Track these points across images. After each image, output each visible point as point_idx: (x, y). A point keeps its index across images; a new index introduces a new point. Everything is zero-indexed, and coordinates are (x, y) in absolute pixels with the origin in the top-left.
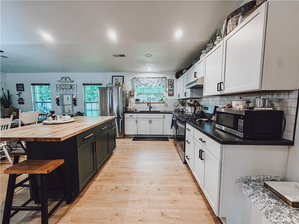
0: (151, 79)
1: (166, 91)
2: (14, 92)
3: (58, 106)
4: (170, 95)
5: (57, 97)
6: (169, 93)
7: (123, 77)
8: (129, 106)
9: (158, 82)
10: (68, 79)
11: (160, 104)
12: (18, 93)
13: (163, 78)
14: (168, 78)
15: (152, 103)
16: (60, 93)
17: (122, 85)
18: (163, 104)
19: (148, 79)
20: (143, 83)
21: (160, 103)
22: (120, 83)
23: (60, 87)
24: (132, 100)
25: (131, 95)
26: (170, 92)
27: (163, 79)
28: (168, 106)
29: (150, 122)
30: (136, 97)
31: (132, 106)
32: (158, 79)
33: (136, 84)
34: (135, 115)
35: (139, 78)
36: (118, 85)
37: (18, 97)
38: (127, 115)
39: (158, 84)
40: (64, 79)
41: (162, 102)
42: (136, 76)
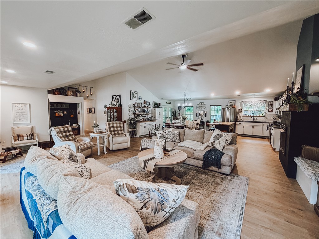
0: (255, 102)
1: (266, 109)
2: (177, 110)
3: (197, 117)
4: (269, 111)
5: (197, 112)
6: (269, 110)
7: (235, 101)
8: (238, 118)
9: (260, 103)
10: (203, 103)
12: (179, 110)
13: (264, 101)
14: (268, 100)
15: (255, 116)
16: (198, 110)
17: (235, 106)
18: (263, 117)
19: (253, 102)
20: (249, 105)
21: (261, 116)
22: (233, 105)
23: (199, 107)
24: (241, 114)
25: (240, 111)
26: (270, 110)
27: (264, 102)
28: (268, 119)
29: (253, 127)
30: (243, 112)
31: (240, 117)
32: (260, 102)
33: (243, 105)
34: (242, 123)
35: (246, 101)
36: (231, 106)
37: (178, 112)
38: (237, 123)
39: (260, 105)
40: (201, 103)
41: (263, 116)
42: (244, 100)
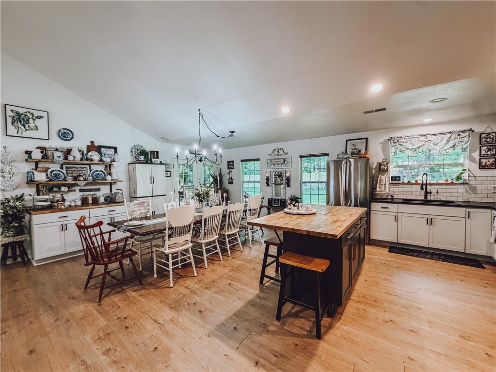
0: (430, 138)
1: (472, 159)
2: (225, 170)
3: (268, 187)
4: (483, 167)
5: (267, 175)
6: (480, 163)
7: (367, 139)
8: (378, 189)
9: (448, 141)
10: (281, 151)
11: (454, 187)
12: (228, 171)
13: (464, 131)
14: (479, 128)
15: (431, 184)
16: (270, 170)
17: (366, 153)
18: (462, 186)
19: (423, 138)
20: (411, 147)
21: (452, 184)
22: (360, 151)
23: (271, 162)
24: (385, 179)
25: (382, 168)
26: (484, 161)
27: (463, 135)
28: (479, 191)
29: (430, 222)
30: (393, 172)
31: (384, 188)
32: (449, 135)
33: (392, 150)
34: (393, 207)
35: (401, 138)
36: (357, 154)
37: (227, 176)
38: (376, 206)
39: (448, 146)
40: (276, 152)
41: (460, 181)
42: (395, 135)
